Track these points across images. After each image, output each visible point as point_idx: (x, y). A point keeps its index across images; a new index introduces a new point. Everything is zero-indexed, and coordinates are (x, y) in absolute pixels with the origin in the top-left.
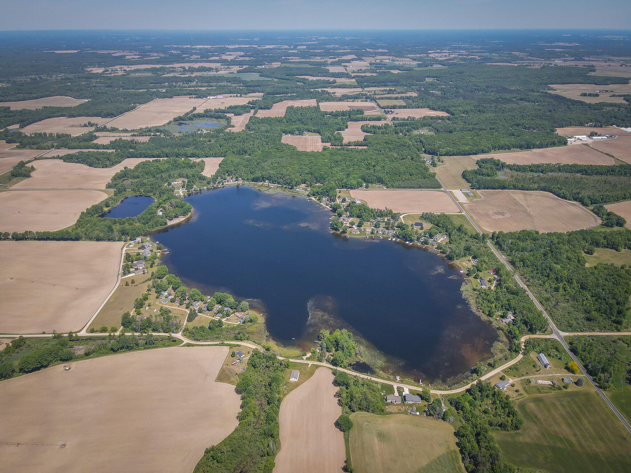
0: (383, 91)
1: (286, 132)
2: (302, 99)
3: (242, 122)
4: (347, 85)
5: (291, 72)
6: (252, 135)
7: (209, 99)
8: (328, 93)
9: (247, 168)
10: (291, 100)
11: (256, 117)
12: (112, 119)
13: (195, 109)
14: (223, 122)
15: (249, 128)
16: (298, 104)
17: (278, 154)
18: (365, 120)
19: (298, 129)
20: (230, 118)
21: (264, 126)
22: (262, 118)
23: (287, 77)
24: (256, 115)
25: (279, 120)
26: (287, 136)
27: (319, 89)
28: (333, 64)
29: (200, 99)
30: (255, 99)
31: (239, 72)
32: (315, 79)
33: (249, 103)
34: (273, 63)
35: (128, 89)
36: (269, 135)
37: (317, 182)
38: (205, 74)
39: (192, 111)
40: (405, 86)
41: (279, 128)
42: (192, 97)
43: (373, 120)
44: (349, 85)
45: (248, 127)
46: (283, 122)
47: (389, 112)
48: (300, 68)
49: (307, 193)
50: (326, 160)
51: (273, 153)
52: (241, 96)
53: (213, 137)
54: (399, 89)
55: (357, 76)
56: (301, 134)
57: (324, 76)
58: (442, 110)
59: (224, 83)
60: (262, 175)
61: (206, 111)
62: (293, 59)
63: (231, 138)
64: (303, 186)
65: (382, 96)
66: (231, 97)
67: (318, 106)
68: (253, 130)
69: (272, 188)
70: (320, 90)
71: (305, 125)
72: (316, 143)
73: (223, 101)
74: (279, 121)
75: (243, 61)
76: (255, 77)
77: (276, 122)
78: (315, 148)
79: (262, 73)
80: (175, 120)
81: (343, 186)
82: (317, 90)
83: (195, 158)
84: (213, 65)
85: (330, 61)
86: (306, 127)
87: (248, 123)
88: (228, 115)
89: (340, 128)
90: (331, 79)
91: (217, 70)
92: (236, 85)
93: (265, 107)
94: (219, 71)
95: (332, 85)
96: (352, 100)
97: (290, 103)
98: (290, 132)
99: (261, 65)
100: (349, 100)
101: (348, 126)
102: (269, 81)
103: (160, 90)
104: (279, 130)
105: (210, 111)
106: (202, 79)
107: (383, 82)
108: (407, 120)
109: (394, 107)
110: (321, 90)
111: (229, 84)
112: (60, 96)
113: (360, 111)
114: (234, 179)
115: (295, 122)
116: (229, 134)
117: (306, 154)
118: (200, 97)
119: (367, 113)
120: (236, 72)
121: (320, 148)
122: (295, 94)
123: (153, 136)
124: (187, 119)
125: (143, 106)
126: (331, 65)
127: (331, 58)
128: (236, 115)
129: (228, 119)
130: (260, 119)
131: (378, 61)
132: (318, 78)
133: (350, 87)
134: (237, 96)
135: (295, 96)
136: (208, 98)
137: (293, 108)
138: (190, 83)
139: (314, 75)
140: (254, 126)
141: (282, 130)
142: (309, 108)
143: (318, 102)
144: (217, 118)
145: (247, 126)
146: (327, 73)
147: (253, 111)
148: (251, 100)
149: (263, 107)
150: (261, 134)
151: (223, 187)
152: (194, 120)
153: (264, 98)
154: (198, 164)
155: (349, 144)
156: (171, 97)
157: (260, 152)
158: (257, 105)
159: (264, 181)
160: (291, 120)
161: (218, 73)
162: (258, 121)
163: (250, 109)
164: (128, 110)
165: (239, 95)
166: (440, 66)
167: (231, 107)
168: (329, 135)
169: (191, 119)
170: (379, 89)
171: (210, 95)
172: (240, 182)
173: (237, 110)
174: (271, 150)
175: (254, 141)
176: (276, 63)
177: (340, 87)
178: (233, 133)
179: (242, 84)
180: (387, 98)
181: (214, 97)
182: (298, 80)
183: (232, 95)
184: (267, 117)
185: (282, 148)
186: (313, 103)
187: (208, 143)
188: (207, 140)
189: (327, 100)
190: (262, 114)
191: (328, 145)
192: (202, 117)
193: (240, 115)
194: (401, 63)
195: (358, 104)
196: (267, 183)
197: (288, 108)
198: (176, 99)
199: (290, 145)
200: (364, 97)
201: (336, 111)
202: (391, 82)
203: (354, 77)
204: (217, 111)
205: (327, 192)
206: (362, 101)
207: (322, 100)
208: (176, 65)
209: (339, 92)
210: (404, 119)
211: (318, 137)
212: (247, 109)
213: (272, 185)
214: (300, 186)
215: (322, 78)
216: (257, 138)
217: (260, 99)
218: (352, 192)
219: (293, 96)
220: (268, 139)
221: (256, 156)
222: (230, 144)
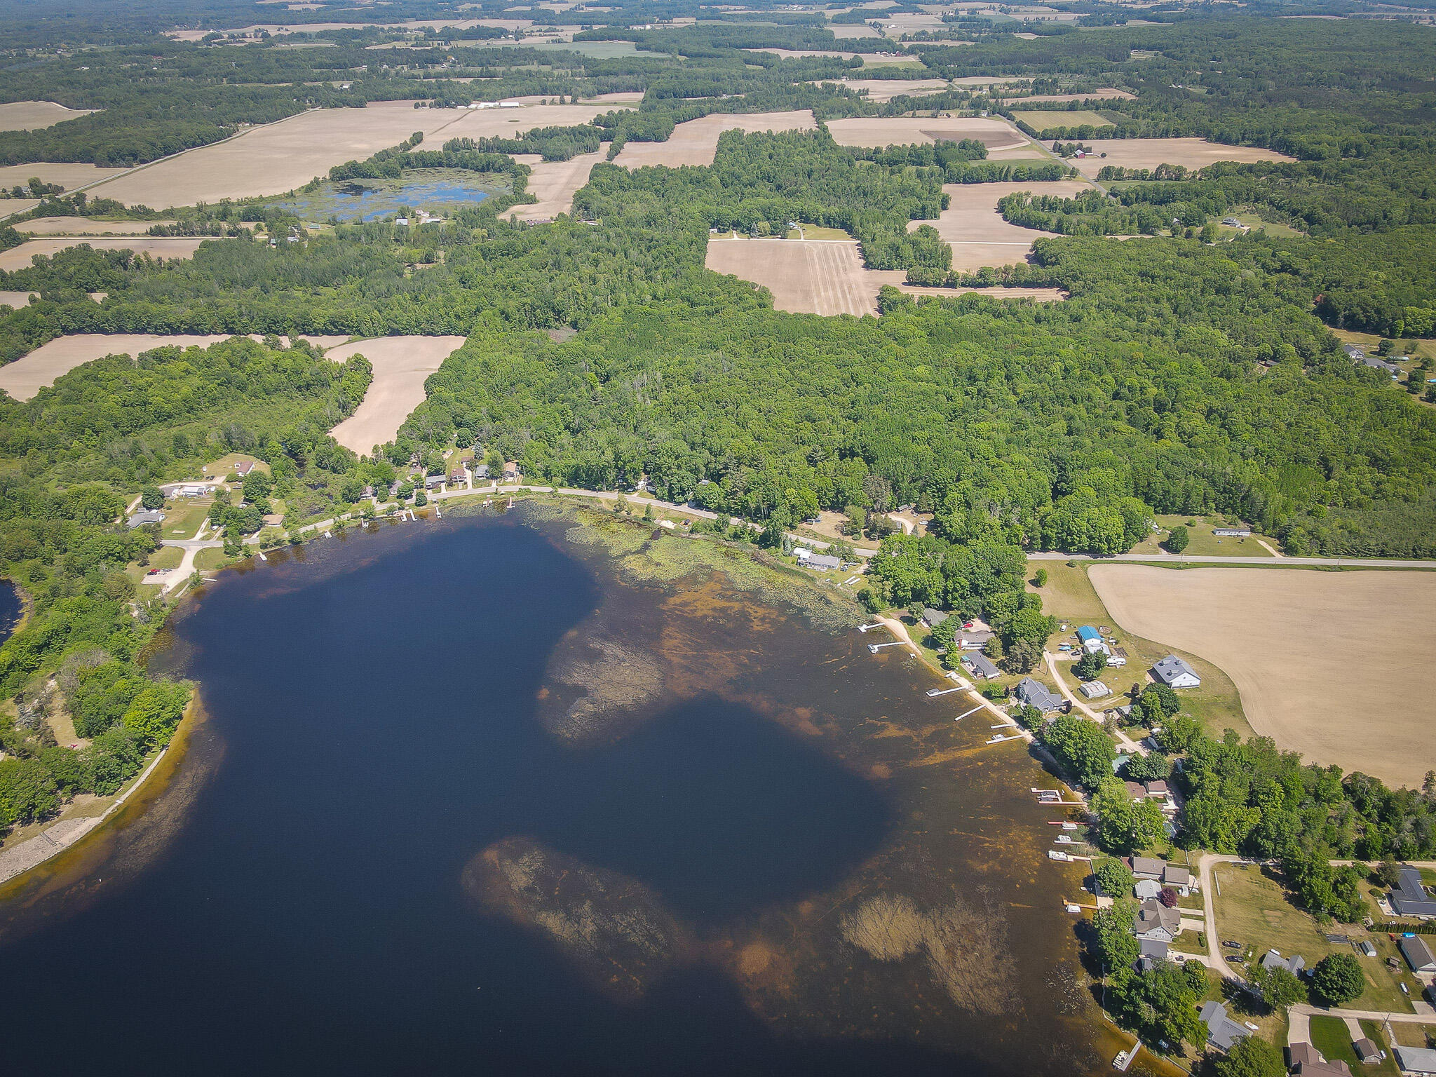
0: (1017, 86)
1: (721, 225)
2: (767, 110)
3: (568, 183)
4: (897, 69)
5: (723, 38)
6: (594, 236)
7: (476, 109)
8: (848, 93)
9: (552, 401)
10: (733, 111)
11: (615, 168)
12: (129, 170)
13: (418, 138)
14: (500, 184)
15: (586, 208)
16: (754, 123)
17: (697, 331)
18: (1000, 180)
19: (767, 214)
20: (527, 170)
21: (642, 200)
22: (636, 171)
23: (714, 51)
24: (618, 161)
25: (695, 179)
26: (725, 238)
27: (816, 83)
28: (838, 20)
29: (447, 110)
30: (616, 109)
31: (577, 39)
32: (797, 55)
33: (598, 121)
34: (675, 20)
35: (246, 81)
36: (657, 235)
37: (900, 502)
38: (482, 44)
39: (405, 147)
40: (1076, 72)
41: (695, 208)
42: (424, 105)
43: (1029, 179)
44: (906, 71)
45: (582, 204)
46: (709, 185)
47: (1072, 149)
48: (751, 29)
49: (855, 579)
50: (921, 370)
51: (675, 323)
52: (574, 102)
53: (445, 239)
54: (1066, 82)
55: (921, 49)
56: (780, 230)
57: (822, 49)
58: (1259, 143)
59: (534, 68)
60: (617, 457)
61: (453, 146)
62: (728, 10)
63: (509, 251)
64: (828, 522)
65: (1021, 101)
66: (544, 103)
67: (825, 129)
68: (602, 212)
69: (668, 532)
70: (818, 84)
71: (790, 194)
72: (845, 270)
73: (515, 114)
74: (696, 182)
75: (593, 15)
76: (622, 50)
77: (685, 184)
78: (843, 292)
79: (640, 42)
80: (338, 175)
81: (1046, 539)
82: (810, 83)
83: (346, 338)
84: (510, 25)
85: (830, 14)
86: (797, 205)
87: (587, 187)
88: (520, 160)
89: (924, 208)
90: (847, 56)
91: (519, 35)
92: (562, 72)
93: (646, 132)
94: (523, 37)
95: (854, 70)
96: (929, 113)
97: (729, 122)
98: (736, 225)
99: (644, 23)
100: (918, 113)
101: (947, 202)
102: (663, 60)
103: (336, 85)
104: (698, 215)
105: (467, 145)
106: (471, 57)
107: (1004, 63)
108: (1156, 176)
109: (1082, 134)
110: (822, 84)
111: (546, 68)
112: (31, 102)
113: (973, 148)
114: (482, 468)
115: (752, 185)
116: (510, 229)
117: (814, 328)
118: (447, 104)
119: (997, 155)
120: (570, 39)
121: (864, 294)
122: (743, 96)
123: (230, 233)
124: (377, 172)
125: (258, 130)
126: (834, 22)
127: (830, 8)
128: (549, 158)
129: (521, 175)
130: (628, 175)
131: (962, 14)
132: (807, 54)
133: (908, 75)
134: (562, 102)
135: (745, 99)
136: (473, 106)
137: (741, 135)
138: (433, 67)
139: (794, 44)
140: (606, 198)
141: (706, 215)
142: (794, 138)
143: (819, 118)
144: (483, 169)
145: (578, 196)
146: (827, 42)
147: (605, 147)
148: (604, 111)
149: (641, 133)
150: (629, 233)
151: (422, 517)
152: (403, 176)
153: (646, 107)
154: (340, 373)
155: (982, 280)
156: (360, 105)
157: (616, 314)
158: (621, 129)
159: (627, 487)
160: (738, 178)
161: (520, 41)
162: (619, 182)
163: (597, 140)
164: (201, 141)
165: (568, 98)
166: (1146, 22)
167: (534, 134)
168: (891, 237)
169: (390, 173)
170: (1002, 80)
171: (479, 97)
172: (511, 486)
173: (553, 145)
174: (665, 309)
175: (596, 263)
176: (682, 20)
177: (877, 75)
178: (524, 227)
179: (583, 70)
180: (1039, 107)
181: (491, 105)
182: (748, 58)
183: (548, 98)
184: (653, 164)
185: (711, 295)
186: (802, 121)
187: (419, 266)
188: (417, 253)
189: (849, 112)
190: (635, 157)
191: (896, 278)
192: (432, 165)
193: (562, 159)
194: (1032, 18)
195: (954, 125)
196: (639, 499)
197: (724, 137)
198: (375, 110)
199: (741, 284)
200: (965, 103)
201: (890, 148)
202: (1028, 61)
203: (911, 51)
204: (486, 147)
205: (975, 589)
206: (961, 116)
207: (832, 112)
208: (412, 25)
209: (881, 91)
210: (1142, 176)
211: (844, 246)
212: (588, 141)
213: (668, 515)
214: (815, 527)
215: (818, 54)
216: (609, 251)
217: (632, 110)
218: (1100, 573)
219: (737, 100)
220: (654, 252)
221: (597, 340)
222: (500, 277)
